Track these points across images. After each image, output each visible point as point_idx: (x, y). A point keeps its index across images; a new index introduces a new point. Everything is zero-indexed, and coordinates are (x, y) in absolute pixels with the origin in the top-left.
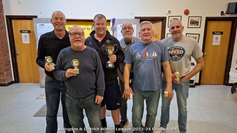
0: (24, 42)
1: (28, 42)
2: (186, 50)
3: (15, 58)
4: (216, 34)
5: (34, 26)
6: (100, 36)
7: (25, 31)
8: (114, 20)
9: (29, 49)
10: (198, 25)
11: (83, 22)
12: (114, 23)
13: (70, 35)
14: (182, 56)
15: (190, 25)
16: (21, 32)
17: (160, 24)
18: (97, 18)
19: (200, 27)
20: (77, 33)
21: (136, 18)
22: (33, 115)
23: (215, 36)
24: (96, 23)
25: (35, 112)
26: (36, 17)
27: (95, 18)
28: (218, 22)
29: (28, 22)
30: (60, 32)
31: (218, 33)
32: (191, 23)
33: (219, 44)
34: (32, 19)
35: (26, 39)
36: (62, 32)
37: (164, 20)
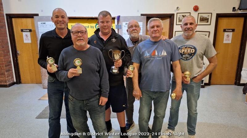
0: (25, 42)
1: (30, 42)
2: (197, 48)
3: (17, 58)
4: (227, 31)
5: (36, 25)
6: (105, 34)
7: (26, 30)
8: (119, 17)
9: (31, 49)
10: (208, 22)
11: (86, 20)
12: (119, 21)
13: (72, 34)
14: (193, 55)
15: (200, 22)
16: (22, 31)
17: (168, 21)
18: (101, 16)
19: (210, 25)
20: (80, 32)
21: (142, 15)
22: (36, 117)
23: (226, 34)
24: (100, 21)
25: (38, 114)
26: (37, 15)
27: (99, 15)
28: (230, 18)
29: (29, 20)
30: (62, 31)
31: (230, 31)
32: (200, 20)
33: (230, 42)
34: (33, 17)
35: (27, 38)
36: (64, 30)
37: (172, 16)
